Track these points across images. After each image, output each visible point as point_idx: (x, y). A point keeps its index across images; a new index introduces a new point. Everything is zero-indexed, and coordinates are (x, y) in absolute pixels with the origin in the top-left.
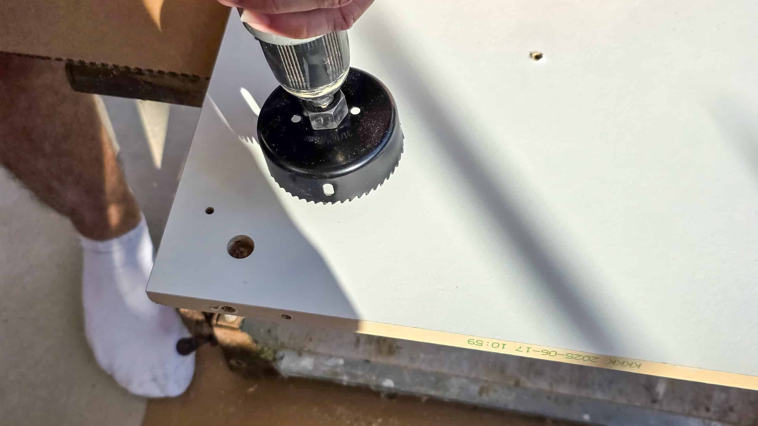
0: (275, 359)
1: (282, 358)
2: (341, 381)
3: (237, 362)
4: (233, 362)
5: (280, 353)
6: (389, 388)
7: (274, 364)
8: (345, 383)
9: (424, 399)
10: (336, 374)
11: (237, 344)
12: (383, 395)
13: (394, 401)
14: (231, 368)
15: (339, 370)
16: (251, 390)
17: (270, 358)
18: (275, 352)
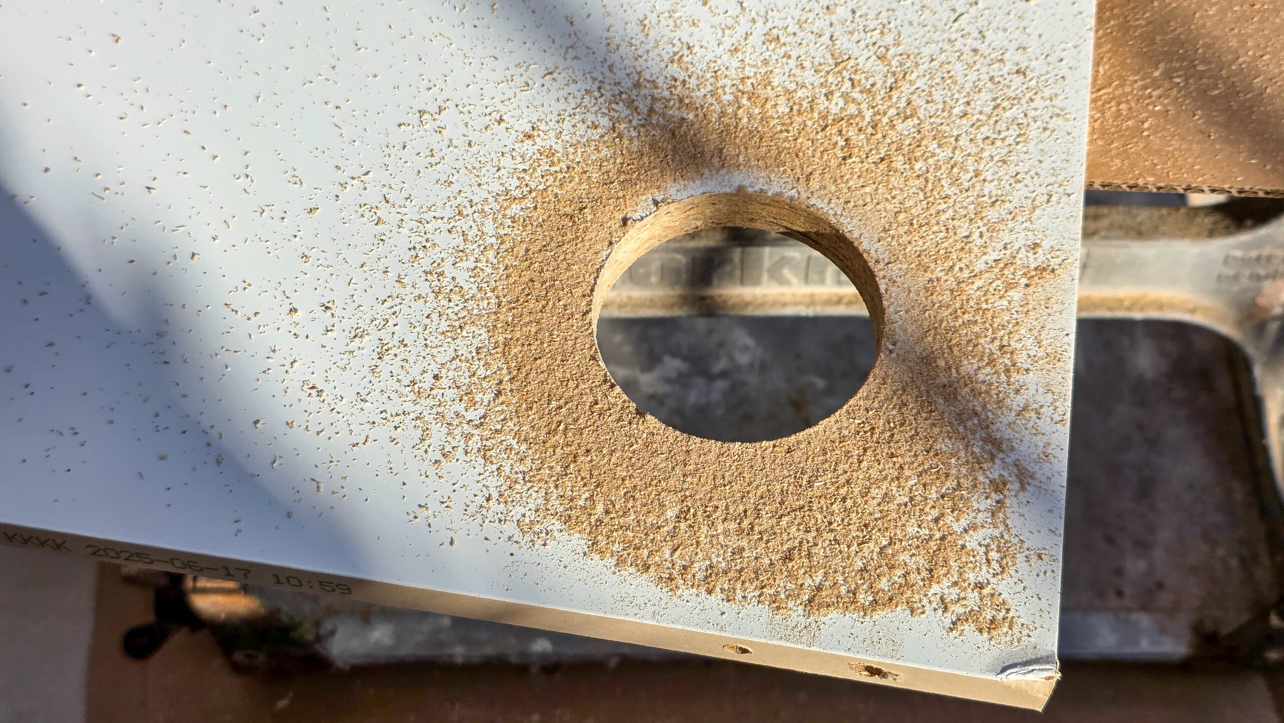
0: (318, 639)
1: (333, 633)
2: (451, 656)
3: (247, 656)
4: (238, 656)
5: (327, 626)
6: (543, 655)
7: (318, 646)
8: (459, 660)
9: (613, 662)
10: (440, 645)
11: (240, 618)
12: (534, 670)
13: (557, 676)
14: (237, 669)
15: (444, 636)
16: (283, 703)
17: (310, 637)
18: (317, 624)
